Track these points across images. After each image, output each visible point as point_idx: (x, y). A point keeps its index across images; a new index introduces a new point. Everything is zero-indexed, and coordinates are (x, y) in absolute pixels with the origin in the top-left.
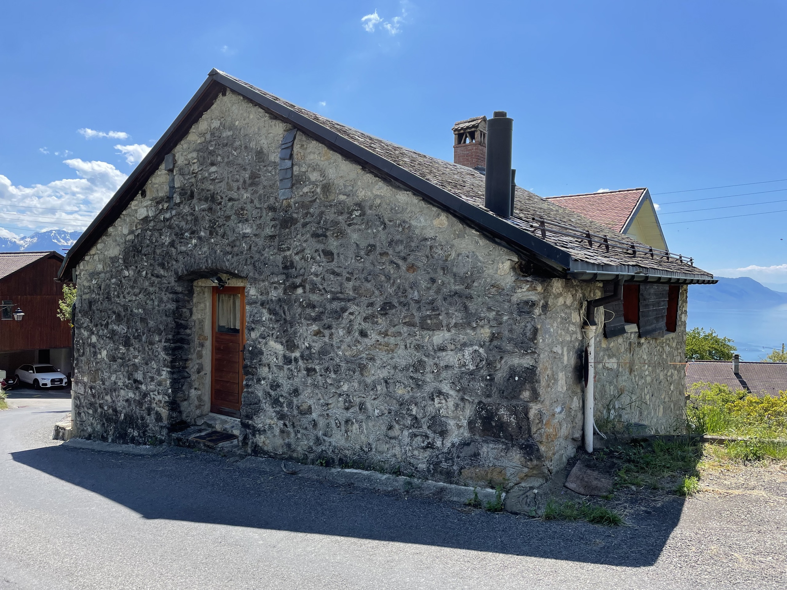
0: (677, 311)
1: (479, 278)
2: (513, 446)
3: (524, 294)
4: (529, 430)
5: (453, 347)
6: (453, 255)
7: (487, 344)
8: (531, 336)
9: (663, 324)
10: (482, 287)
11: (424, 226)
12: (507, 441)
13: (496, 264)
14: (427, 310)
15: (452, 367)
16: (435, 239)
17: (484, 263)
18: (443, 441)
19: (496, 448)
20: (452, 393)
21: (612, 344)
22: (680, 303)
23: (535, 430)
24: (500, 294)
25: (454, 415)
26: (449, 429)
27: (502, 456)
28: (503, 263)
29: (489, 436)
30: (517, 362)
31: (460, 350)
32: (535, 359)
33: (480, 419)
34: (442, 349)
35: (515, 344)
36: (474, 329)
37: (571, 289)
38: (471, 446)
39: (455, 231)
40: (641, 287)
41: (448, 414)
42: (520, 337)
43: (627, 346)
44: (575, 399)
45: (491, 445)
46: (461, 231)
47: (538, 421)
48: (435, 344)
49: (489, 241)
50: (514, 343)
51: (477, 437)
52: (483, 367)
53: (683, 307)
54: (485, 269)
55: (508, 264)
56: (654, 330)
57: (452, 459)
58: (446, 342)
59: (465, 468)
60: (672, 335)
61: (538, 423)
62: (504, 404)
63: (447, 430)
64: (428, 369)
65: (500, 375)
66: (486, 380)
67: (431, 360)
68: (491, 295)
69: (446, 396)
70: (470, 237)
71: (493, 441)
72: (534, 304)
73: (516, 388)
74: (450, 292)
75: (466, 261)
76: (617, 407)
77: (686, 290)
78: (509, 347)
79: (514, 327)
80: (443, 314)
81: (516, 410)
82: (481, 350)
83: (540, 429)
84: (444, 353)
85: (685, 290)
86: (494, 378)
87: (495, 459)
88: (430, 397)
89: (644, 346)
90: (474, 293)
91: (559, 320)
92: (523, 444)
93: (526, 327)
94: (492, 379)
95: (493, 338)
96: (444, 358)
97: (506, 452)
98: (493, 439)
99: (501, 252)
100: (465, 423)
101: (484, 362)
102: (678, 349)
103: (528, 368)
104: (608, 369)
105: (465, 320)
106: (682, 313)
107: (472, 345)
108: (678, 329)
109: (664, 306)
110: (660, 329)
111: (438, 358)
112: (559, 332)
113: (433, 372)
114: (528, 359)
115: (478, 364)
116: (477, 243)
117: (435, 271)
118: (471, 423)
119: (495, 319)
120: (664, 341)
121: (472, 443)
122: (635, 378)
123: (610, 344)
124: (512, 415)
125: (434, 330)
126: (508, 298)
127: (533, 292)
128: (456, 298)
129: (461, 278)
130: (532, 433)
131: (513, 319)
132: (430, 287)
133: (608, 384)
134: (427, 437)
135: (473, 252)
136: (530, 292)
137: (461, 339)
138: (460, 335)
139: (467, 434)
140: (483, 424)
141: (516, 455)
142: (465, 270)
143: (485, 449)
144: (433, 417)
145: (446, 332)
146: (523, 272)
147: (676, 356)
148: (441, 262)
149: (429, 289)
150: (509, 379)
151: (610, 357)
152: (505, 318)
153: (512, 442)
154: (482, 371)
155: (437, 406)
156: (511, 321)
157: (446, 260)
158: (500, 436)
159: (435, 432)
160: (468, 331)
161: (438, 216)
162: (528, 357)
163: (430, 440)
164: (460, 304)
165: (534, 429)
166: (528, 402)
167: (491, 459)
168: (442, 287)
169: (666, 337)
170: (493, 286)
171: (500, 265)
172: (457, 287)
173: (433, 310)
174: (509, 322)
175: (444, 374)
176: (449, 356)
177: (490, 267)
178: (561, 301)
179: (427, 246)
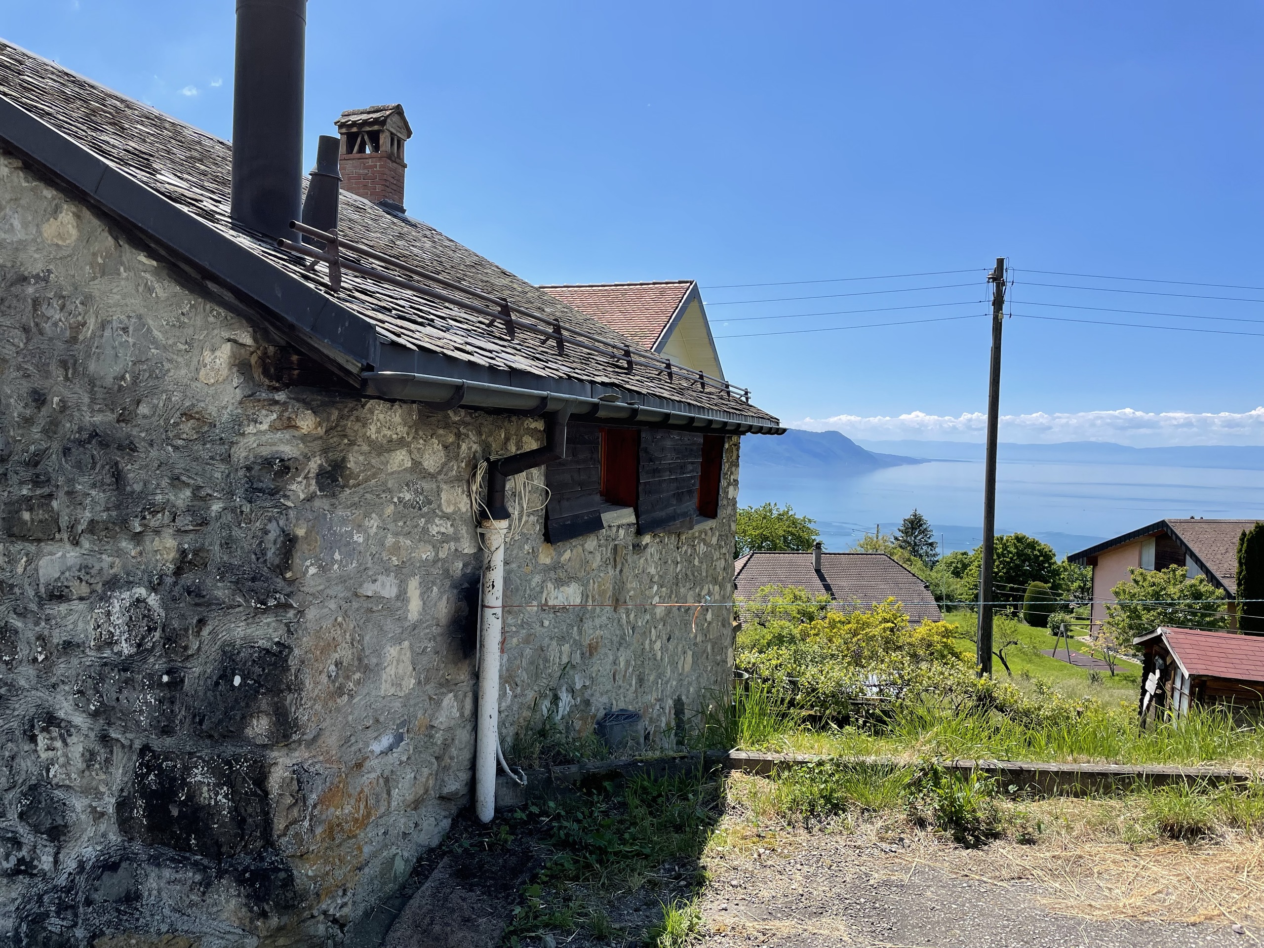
0: (720, 481)
1: (153, 391)
2: (220, 875)
3: (264, 438)
4: (267, 825)
5: (84, 590)
6: (92, 323)
7: (169, 580)
8: (277, 561)
9: (691, 504)
10: (160, 416)
11: (20, 242)
12: (205, 862)
13: (196, 351)
14: (21, 483)
15: (78, 645)
16: (46, 280)
17: (165, 348)
18: (56, 854)
19: (180, 881)
20: (79, 719)
21: (567, 555)
22: (725, 467)
23: (282, 827)
24: (203, 439)
25: (85, 781)
26: (70, 823)
27: (192, 905)
28: (213, 350)
29: (164, 844)
30: (242, 634)
31: (101, 599)
32: (287, 625)
33: (142, 797)
34: (58, 595)
35: (237, 583)
36: (137, 538)
37: (441, 432)
38: (121, 871)
39: (94, 255)
40: (643, 435)
41: (70, 779)
42: (250, 563)
43: (609, 554)
44: (449, 700)
45: (167, 873)
46: (109, 256)
47: (289, 801)
48: (42, 581)
49: (182, 286)
50: (234, 579)
51: (137, 846)
52: (153, 647)
53: (732, 473)
54: (167, 366)
55: (225, 351)
56: (672, 518)
57: (74, 908)
58: (67, 574)
59: (102, 933)
60: (711, 523)
61: (290, 807)
62: (203, 754)
63: (66, 826)
64: (23, 652)
65: (197, 670)
66: (161, 684)
67: (31, 625)
68: (180, 442)
69: (65, 729)
70: (132, 274)
71: (172, 860)
72: (288, 468)
73: (232, 708)
74: (80, 430)
75: (121, 344)
76: (578, 686)
77: (737, 445)
78: (221, 591)
79: (237, 533)
80: (61, 494)
81: (232, 772)
82: (153, 600)
83: (295, 822)
84: (63, 608)
85: (735, 445)
86: (182, 681)
87: (174, 910)
88: (25, 732)
89: (651, 550)
90: (139, 435)
91: (390, 510)
92: (245, 870)
93: (266, 532)
94: (176, 684)
95: (183, 564)
96: (64, 622)
97: (204, 893)
98: (172, 853)
99: (211, 319)
100: (109, 803)
101: (157, 634)
102: (720, 547)
103: (268, 651)
104: (555, 610)
105: (114, 513)
106: (729, 484)
107: (130, 585)
108: (722, 513)
109: (693, 472)
110: (685, 514)
111: (47, 620)
112: (390, 540)
113: (35, 660)
114: (268, 624)
115: (143, 638)
116: (150, 290)
117: (44, 370)
118: (123, 805)
119: (189, 510)
120: (697, 534)
121: (124, 865)
122: (628, 616)
123: (560, 555)
124: (219, 785)
125: (39, 541)
126: (223, 449)
127: (287, 435)
128: (93, 449)
129: (108, 391)
130: (276, 833)
131: (233, 510)
132: (32, 418)
133: (554, 643)
134: (17, 843)
135: (140, 317)
136: (279, 435)
137: (105, 565)
138: (104, 556)
139: (114, 837)
140: (150, 811)
141: (227, 902)
142: (117, 369)
143: (152, 883)
144: (33, 788)
145: (68, 546)
146: (271, 378)
147: (717, 560)
148: (60, 345)
149: (28, 421)
150: (217, 684)
151: (560, 583)
152: (216, 507)
153: (220, 863)
154: (152, 660)
155: (44, 755)
156: (229, 517)
157: (74, 340)
158: (190, 845)
159: (36, 829)
160: (124, 544)
161: (56, 211)
162: (269, 619)
163: (24, 852)
164: (103, 467)
165: (279, 824)
166: (264, 746)
167: (167, 911)
168: (60, 417)
169: (697, 528)
170: (187, 415)
171: (207, 356)
172: (98, 418)
173: (36, 482)
174: (223, 520)
175: (61, 668)
176: (76, 616)
177: (180, 359)
178: (400, 459)
179: (25, 300)
